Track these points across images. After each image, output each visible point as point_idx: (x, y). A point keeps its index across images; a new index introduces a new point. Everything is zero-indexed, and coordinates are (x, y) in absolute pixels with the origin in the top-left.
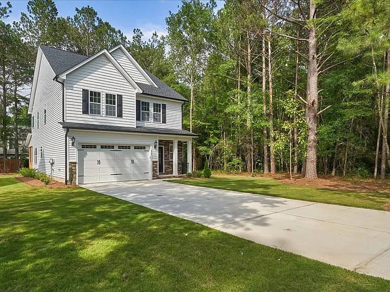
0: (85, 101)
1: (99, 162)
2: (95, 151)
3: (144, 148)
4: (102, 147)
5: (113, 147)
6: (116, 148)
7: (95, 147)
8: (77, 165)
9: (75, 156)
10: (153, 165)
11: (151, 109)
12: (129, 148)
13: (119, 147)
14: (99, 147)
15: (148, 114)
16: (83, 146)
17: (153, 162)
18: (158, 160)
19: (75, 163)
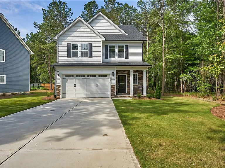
0: (69, 50)
1: (75, 85)
2: (72, 79)
3: (106, 76)
4: (77, 76)
5: (84, 76)
6: (86, 77)
7: (73, 76)
8: (61, 87)
9: (60, 82)
10: (111, 88)
11: (117, 50)
12: (95, 76)
13: (88, 76)
14: (75, 77)
15: (114, 54)
16: (66, 76)
17: (112, 86)
18: (115, 84)
19: (60, 86)
